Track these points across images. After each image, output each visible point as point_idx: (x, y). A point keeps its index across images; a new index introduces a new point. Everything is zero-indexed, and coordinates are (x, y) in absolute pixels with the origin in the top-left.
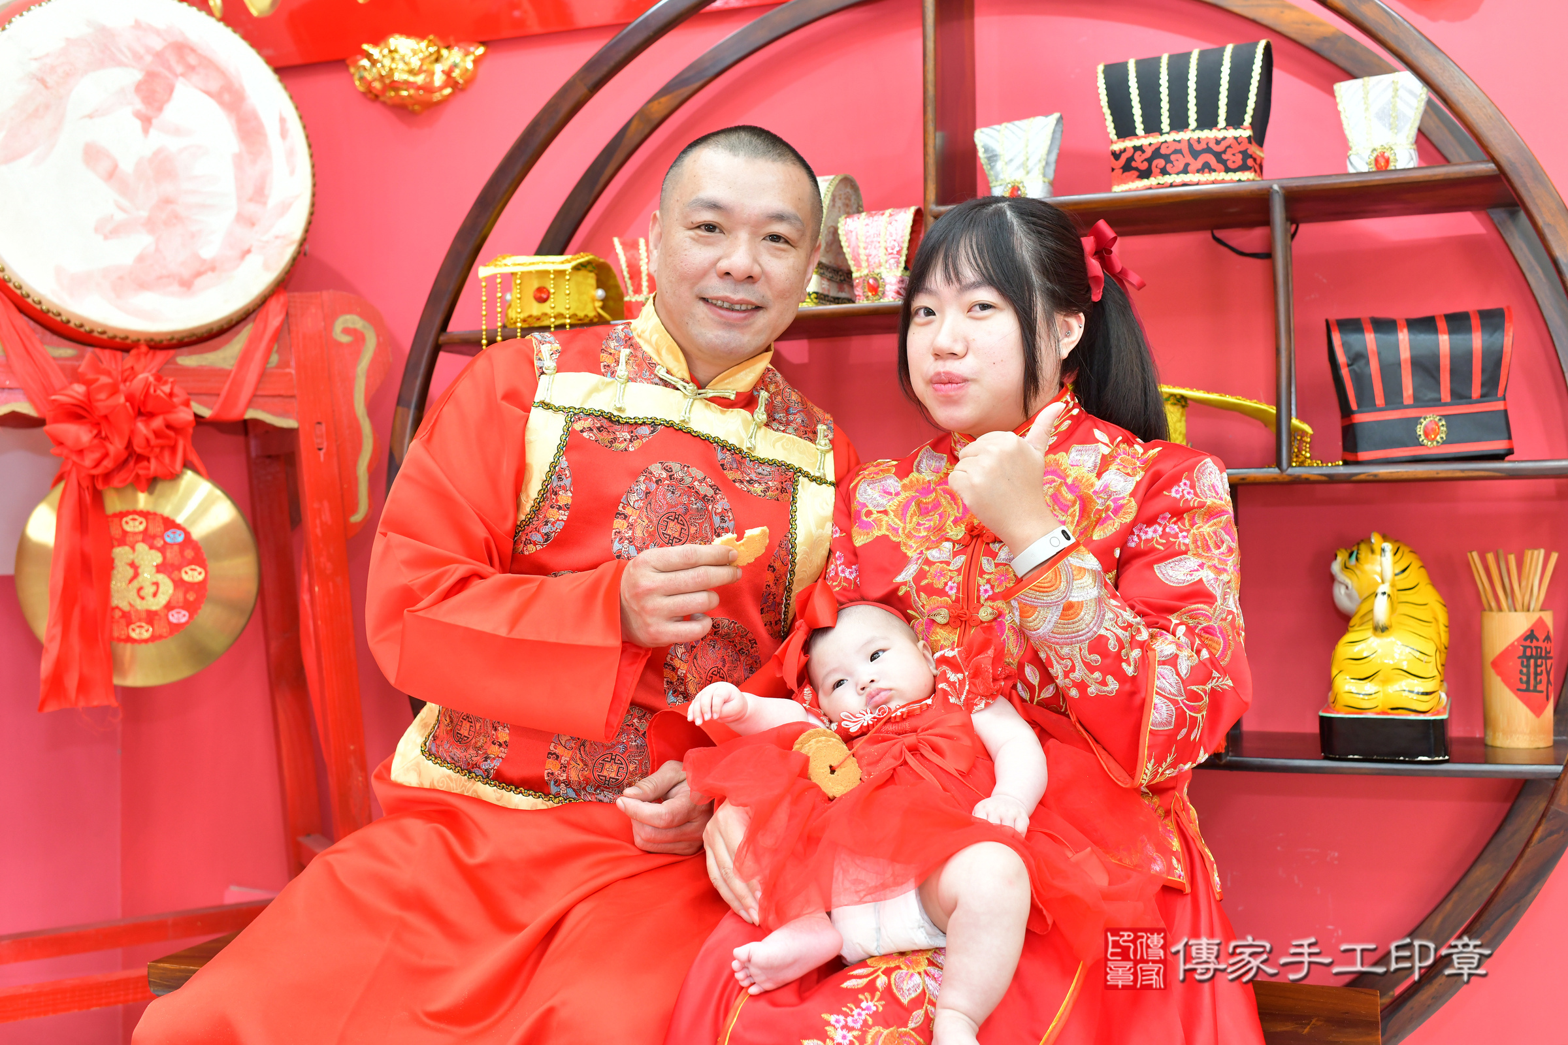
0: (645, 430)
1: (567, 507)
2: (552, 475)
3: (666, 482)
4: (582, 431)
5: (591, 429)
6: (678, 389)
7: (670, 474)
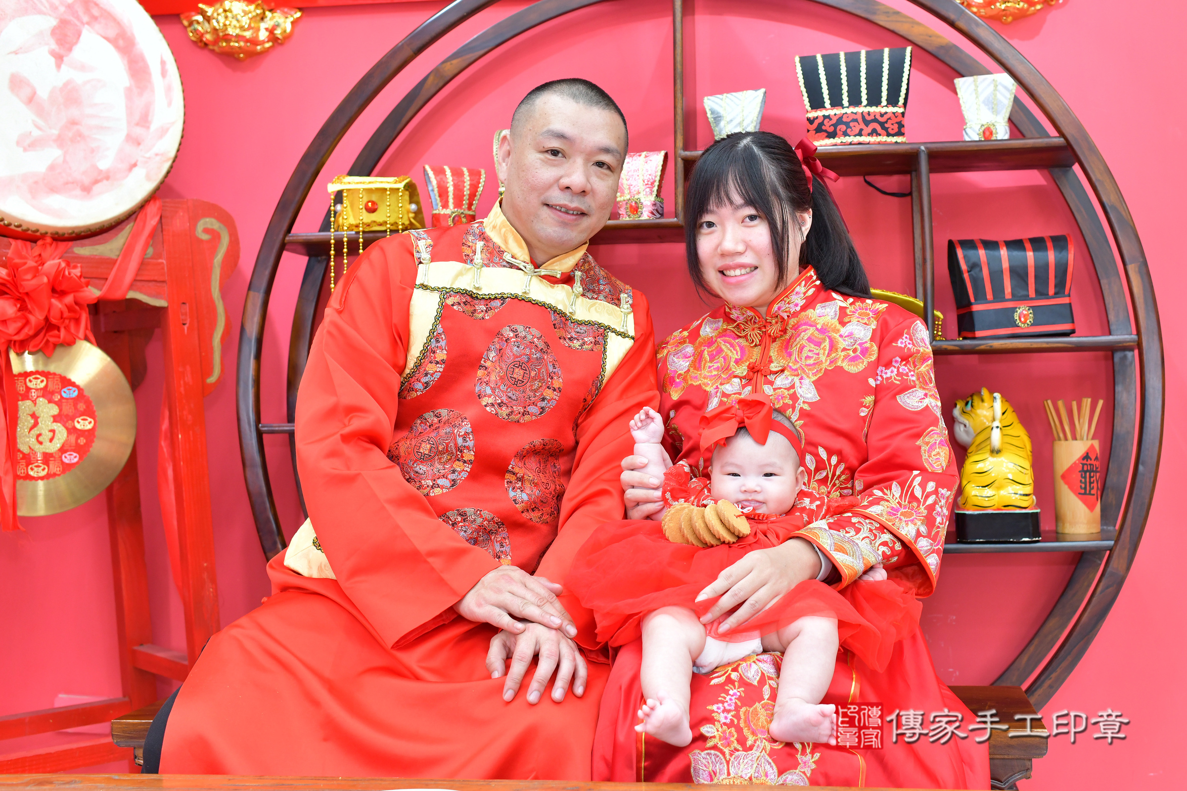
0: (497, 303)
1: (442, 362)
2: (431, 339)
3: (513, 340)
4: (453, 305)
5: (459, 304)
6: (520, 269)
7: (516, 333)
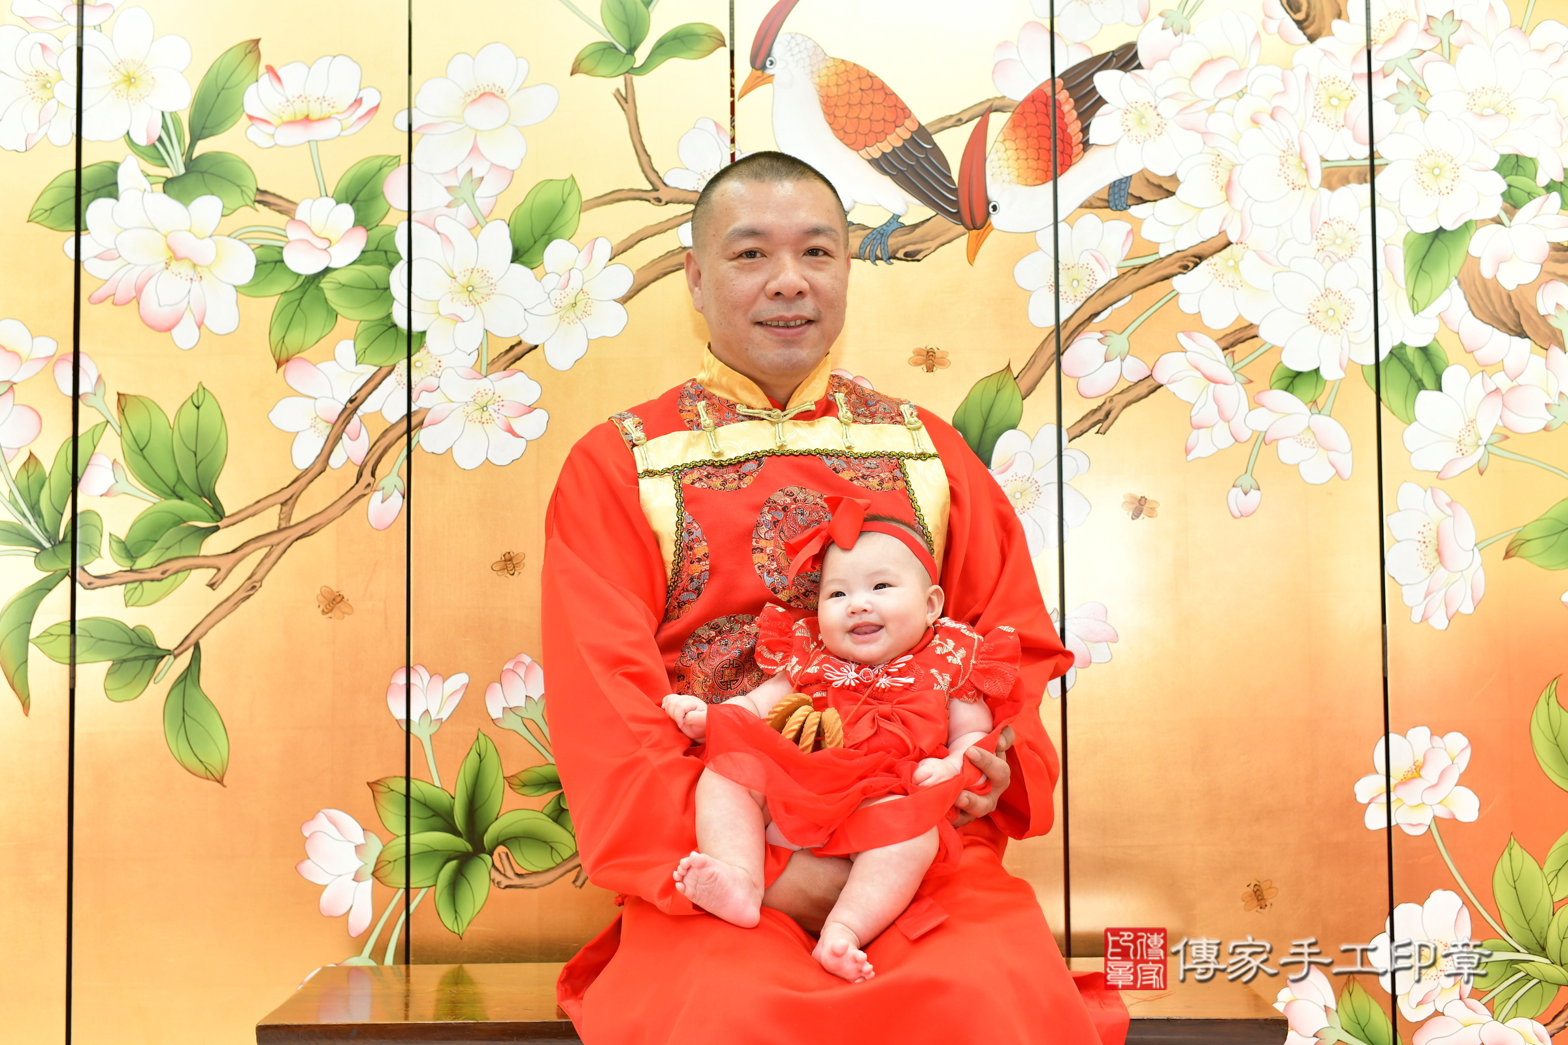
1: (706, 556)
3: (793, 506)
6: (763, 419)
7: (794, 497)
